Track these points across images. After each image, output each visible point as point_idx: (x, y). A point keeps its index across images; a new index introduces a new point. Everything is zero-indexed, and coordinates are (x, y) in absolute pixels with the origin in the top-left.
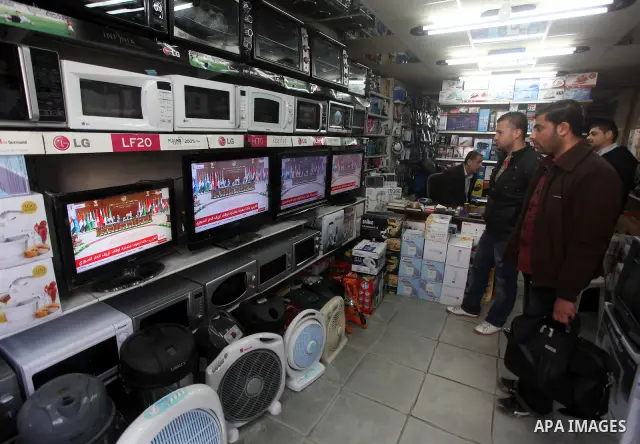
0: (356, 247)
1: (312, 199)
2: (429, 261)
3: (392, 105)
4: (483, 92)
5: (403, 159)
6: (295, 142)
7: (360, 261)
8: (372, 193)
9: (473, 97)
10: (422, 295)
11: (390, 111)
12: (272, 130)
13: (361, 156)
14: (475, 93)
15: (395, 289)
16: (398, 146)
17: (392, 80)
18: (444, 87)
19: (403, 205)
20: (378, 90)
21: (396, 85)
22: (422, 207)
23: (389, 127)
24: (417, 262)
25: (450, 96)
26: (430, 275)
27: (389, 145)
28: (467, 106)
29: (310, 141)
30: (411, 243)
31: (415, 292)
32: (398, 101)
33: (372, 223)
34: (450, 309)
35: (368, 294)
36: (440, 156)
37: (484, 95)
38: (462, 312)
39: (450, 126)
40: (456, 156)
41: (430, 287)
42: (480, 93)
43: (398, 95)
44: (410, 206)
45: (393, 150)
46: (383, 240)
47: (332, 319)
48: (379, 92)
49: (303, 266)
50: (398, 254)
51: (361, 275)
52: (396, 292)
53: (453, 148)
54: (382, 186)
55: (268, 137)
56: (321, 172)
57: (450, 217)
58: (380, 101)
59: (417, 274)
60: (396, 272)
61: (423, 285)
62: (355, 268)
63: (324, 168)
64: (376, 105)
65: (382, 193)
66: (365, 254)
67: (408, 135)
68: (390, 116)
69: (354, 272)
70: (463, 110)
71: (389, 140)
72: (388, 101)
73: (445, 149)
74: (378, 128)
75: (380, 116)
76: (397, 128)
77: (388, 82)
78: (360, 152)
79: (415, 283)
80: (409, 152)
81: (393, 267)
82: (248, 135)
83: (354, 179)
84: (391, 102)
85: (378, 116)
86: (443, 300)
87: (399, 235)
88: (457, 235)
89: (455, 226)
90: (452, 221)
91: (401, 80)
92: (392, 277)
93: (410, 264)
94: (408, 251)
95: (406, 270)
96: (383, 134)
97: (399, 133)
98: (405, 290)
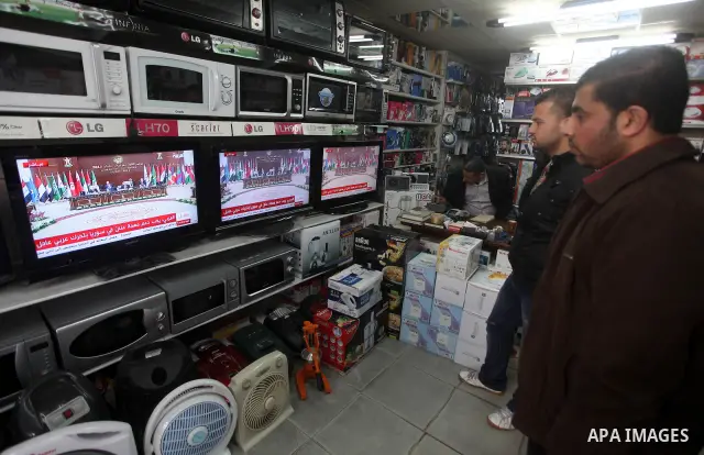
0: (333, 278)
1: (287, 206)
2: (441, 302)
3: (443, 86)
4: (565, 67)
5: (457, 152)
6: (239, 129)
7: (337, 297)
8: (392, 197)
9: (550, 74)
10: (431, 346)
11: (441, 93)
12: (187, 113)
13: (376, 149)
14: (552, 69)
15: (397, 333)
16: (449, 138)
17: (444, 53)
18: (512, 61)
19: (421, 219)
20: (421, 66)
21: (450, 60)
22: (446, 223)
23: (440, 113)
24: (425, 302)
25: (519, 74)
26: (443, 321)
27: (438, 135)
28: (541, 86)
29: (269, 129)
30: (419, 274)
31: (422, 342)
32: (451, 80)
33: (367, 242)
34: (464, 375)
35: (341, 344)
36: (502, 151)
37: (565, 71)
38: (478, 383)
39: (517, 112)
40: (523, 152)
41: (442, 338)
42: (560, 68)
43: (452, 72)
44: (429, 221)
45: (443, 142)
46: (380, 268)
47: (251, 390)
48: (422, 68)
49: (259, 296)
50: (400, 289)
51: (337, 315)
52: (398, 338)
53: (520, 142)
54: (406, 188)
55: (180, 122)
56: (300, 170)
57: (478, 241)
58: (424, 79)
59: (426, 317)
60: (398, 311)
61: (433, 333)
62: (331, 304)
63: (306, 166)
64: (419, 84)
65: (407, 199)
66: (343, 288)
67: (466, 124)
68: (441, 99)
69: (330, 309)
70: (535, 92)
71: (438, 130)
72: (438, 80)
73: (509, 143)
74: (421, 113)
75: (425, 99)
76: (449, 114)
77: (439, 57)
78: (374, 144)
79: (423, 328)
80: (466, 145)
81: (394, 304)
82: (133, 118)
83: (366, 179)
84: (443, 81)
85: (420, 98)
86: (459, 359)
87: (402, 263)
88: (490, 267)
89: (487, 254)
90: (485, 246)
91: (456, 53)
92: (393, 317)
93: (416, 302)
94: (415, 285)
95: (411, 311)
96: (428, 121)
97: (451, 120)
98: (409, 336)
